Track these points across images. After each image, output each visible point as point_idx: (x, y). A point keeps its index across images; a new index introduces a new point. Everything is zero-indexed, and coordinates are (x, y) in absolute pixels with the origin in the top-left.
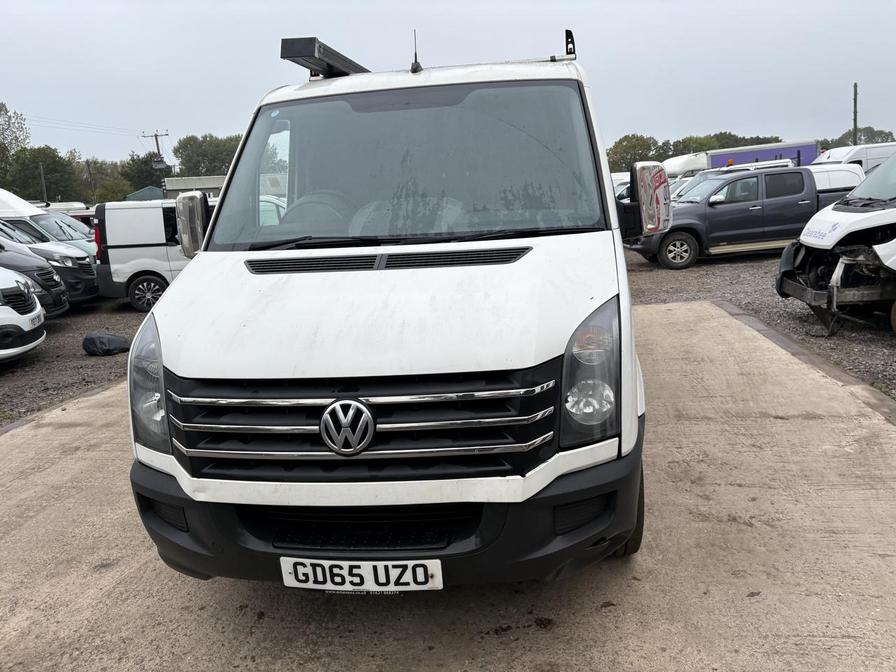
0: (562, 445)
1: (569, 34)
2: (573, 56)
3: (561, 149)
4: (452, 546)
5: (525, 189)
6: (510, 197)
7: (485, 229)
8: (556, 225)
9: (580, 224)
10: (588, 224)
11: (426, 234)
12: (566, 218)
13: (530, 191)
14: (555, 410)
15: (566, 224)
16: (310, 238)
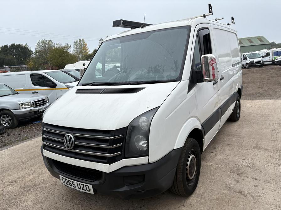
0: (126, 156)
1: (210, 6)
2: (211, 13)
3: (173, 52)
4: (95, 182)
5: (156, 67)
6: (150, 70)
7: (139, 80)
8: (161, 79)
9: (170, 79)
10: (173, 79)
11: (123, 82)
12: (166, 77)
13: (157, 67)
14: (122, 145)
15: (165, 79)
16: (95, 83)
